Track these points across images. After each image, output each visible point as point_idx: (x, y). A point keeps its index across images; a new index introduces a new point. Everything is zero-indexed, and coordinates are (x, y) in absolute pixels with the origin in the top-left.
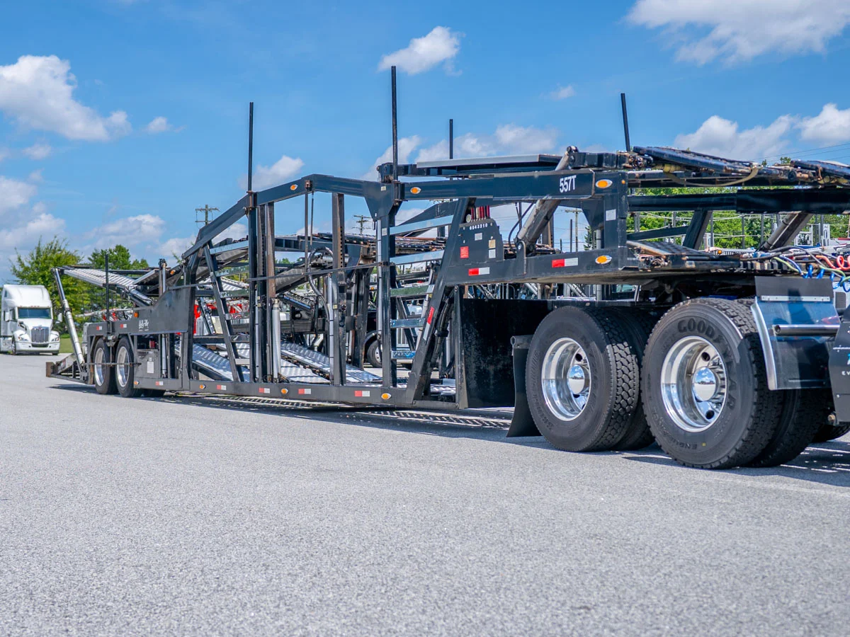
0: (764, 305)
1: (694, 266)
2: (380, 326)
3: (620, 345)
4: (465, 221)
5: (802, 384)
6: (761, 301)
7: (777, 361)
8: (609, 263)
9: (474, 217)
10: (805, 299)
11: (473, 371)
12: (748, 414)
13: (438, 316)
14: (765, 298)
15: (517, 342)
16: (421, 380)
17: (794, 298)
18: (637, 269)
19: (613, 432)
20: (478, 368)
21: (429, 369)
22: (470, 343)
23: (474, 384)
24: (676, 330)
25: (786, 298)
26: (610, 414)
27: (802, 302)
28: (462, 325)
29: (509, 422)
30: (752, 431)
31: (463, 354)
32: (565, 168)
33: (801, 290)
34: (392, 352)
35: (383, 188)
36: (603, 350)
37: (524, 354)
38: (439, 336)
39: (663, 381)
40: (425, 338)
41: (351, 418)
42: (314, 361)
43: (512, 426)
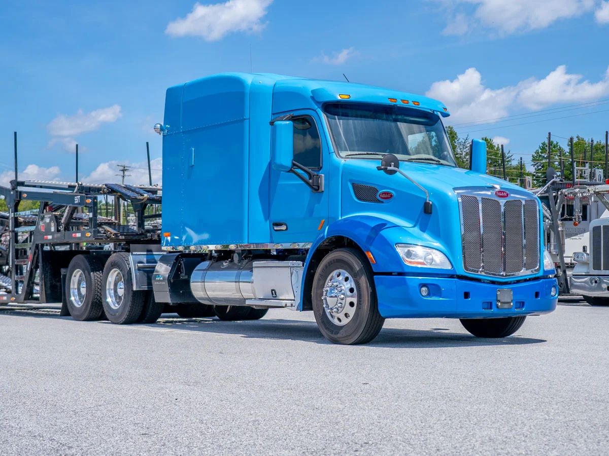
0: (134, 256)
1: (124, 238)
2: (11, 264)
3: (98, 273)
4: (43, 213)
5: (148, 288)
6: (132, 254)
7: (136, 279)
8: (90, 236)
9: (46, 211)
10: (154, 253)
11: (49, 285)
12: (130, 301)
13: (33, 258)
14: (134, 253)
15: (63, 271)
16: (27, 291)
17: (149, 253)
18: (102, 239)
19: (95, 311)
20: (51, 284)
21: (31, 285)
22: (47, 272)
23: (49, 292)
24: (110, 266)
25: (145, 253)
26: (92, 303)
27: (153, 255)
28: (43, 263)
29: (60, 310)
30: (132, 307)
31: (43, 277)
32: (76, 192)
33: (153, 250)
34: (16, 276)
35: (12, 193)
36: (89, 274)
37: (65, 276)
38: (34, 268)
39: (107, 287)
40: (28, 269)
41: (11, 313)
42: (3, 282)
43: (61, 312)
